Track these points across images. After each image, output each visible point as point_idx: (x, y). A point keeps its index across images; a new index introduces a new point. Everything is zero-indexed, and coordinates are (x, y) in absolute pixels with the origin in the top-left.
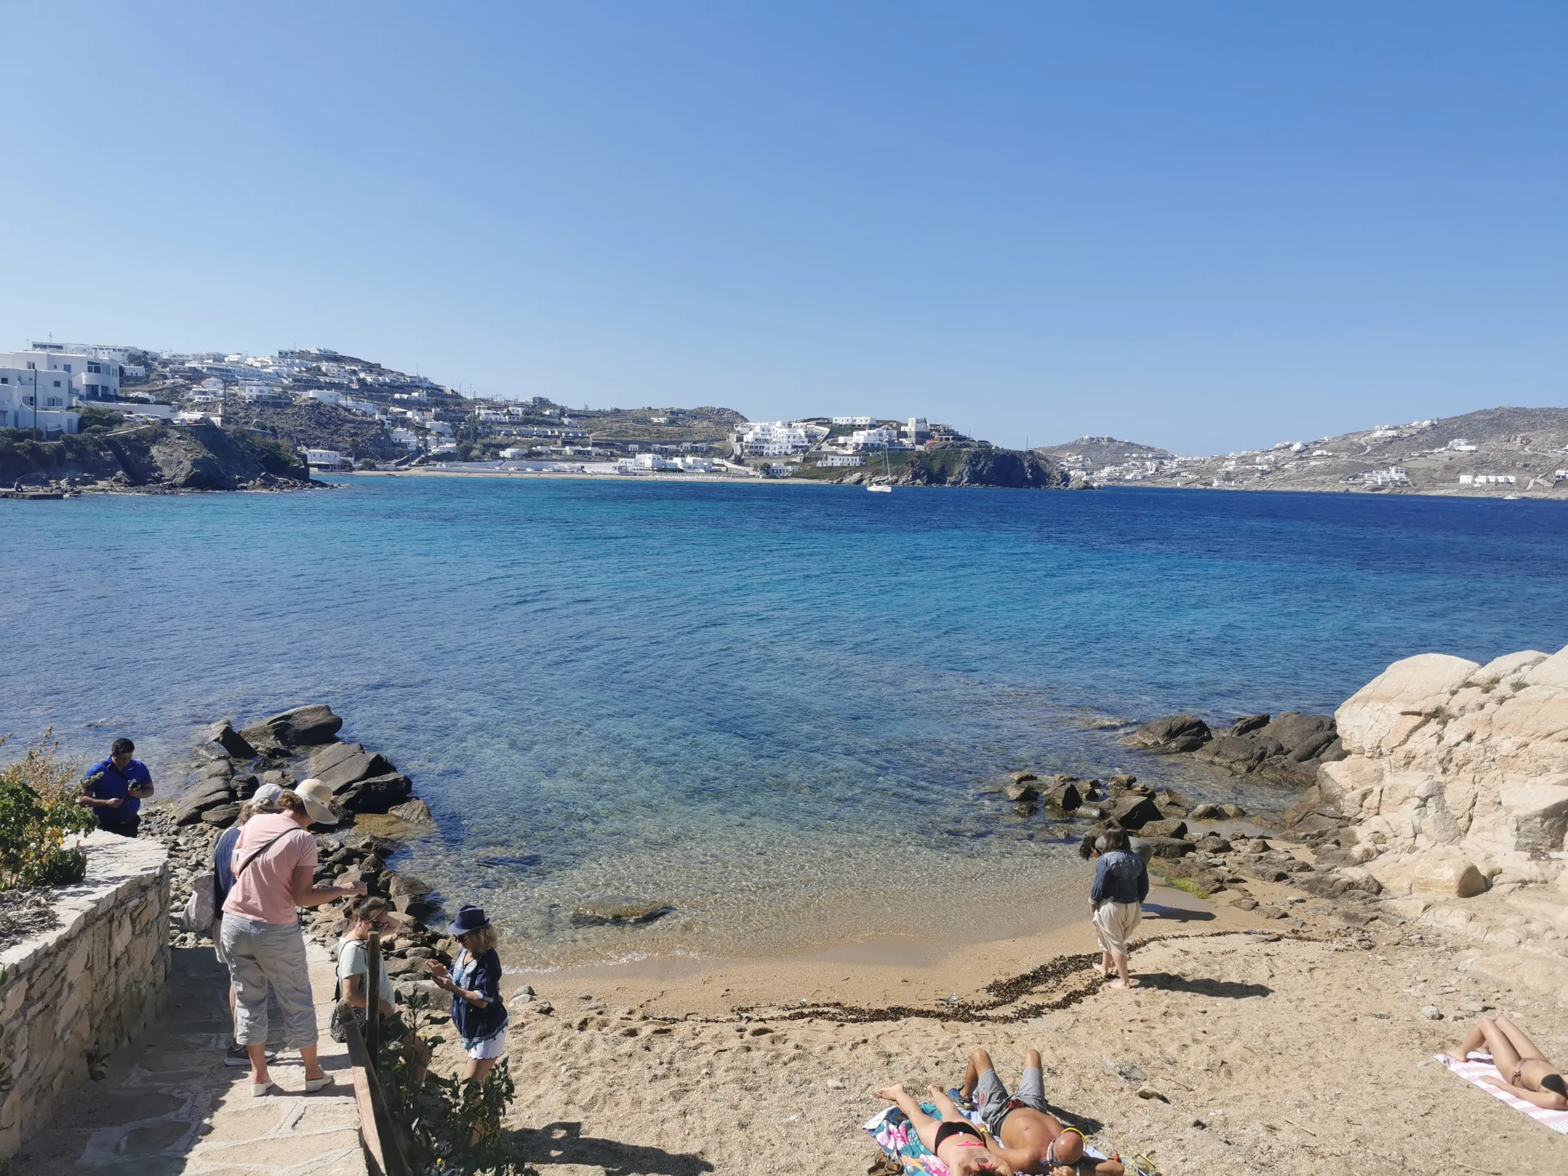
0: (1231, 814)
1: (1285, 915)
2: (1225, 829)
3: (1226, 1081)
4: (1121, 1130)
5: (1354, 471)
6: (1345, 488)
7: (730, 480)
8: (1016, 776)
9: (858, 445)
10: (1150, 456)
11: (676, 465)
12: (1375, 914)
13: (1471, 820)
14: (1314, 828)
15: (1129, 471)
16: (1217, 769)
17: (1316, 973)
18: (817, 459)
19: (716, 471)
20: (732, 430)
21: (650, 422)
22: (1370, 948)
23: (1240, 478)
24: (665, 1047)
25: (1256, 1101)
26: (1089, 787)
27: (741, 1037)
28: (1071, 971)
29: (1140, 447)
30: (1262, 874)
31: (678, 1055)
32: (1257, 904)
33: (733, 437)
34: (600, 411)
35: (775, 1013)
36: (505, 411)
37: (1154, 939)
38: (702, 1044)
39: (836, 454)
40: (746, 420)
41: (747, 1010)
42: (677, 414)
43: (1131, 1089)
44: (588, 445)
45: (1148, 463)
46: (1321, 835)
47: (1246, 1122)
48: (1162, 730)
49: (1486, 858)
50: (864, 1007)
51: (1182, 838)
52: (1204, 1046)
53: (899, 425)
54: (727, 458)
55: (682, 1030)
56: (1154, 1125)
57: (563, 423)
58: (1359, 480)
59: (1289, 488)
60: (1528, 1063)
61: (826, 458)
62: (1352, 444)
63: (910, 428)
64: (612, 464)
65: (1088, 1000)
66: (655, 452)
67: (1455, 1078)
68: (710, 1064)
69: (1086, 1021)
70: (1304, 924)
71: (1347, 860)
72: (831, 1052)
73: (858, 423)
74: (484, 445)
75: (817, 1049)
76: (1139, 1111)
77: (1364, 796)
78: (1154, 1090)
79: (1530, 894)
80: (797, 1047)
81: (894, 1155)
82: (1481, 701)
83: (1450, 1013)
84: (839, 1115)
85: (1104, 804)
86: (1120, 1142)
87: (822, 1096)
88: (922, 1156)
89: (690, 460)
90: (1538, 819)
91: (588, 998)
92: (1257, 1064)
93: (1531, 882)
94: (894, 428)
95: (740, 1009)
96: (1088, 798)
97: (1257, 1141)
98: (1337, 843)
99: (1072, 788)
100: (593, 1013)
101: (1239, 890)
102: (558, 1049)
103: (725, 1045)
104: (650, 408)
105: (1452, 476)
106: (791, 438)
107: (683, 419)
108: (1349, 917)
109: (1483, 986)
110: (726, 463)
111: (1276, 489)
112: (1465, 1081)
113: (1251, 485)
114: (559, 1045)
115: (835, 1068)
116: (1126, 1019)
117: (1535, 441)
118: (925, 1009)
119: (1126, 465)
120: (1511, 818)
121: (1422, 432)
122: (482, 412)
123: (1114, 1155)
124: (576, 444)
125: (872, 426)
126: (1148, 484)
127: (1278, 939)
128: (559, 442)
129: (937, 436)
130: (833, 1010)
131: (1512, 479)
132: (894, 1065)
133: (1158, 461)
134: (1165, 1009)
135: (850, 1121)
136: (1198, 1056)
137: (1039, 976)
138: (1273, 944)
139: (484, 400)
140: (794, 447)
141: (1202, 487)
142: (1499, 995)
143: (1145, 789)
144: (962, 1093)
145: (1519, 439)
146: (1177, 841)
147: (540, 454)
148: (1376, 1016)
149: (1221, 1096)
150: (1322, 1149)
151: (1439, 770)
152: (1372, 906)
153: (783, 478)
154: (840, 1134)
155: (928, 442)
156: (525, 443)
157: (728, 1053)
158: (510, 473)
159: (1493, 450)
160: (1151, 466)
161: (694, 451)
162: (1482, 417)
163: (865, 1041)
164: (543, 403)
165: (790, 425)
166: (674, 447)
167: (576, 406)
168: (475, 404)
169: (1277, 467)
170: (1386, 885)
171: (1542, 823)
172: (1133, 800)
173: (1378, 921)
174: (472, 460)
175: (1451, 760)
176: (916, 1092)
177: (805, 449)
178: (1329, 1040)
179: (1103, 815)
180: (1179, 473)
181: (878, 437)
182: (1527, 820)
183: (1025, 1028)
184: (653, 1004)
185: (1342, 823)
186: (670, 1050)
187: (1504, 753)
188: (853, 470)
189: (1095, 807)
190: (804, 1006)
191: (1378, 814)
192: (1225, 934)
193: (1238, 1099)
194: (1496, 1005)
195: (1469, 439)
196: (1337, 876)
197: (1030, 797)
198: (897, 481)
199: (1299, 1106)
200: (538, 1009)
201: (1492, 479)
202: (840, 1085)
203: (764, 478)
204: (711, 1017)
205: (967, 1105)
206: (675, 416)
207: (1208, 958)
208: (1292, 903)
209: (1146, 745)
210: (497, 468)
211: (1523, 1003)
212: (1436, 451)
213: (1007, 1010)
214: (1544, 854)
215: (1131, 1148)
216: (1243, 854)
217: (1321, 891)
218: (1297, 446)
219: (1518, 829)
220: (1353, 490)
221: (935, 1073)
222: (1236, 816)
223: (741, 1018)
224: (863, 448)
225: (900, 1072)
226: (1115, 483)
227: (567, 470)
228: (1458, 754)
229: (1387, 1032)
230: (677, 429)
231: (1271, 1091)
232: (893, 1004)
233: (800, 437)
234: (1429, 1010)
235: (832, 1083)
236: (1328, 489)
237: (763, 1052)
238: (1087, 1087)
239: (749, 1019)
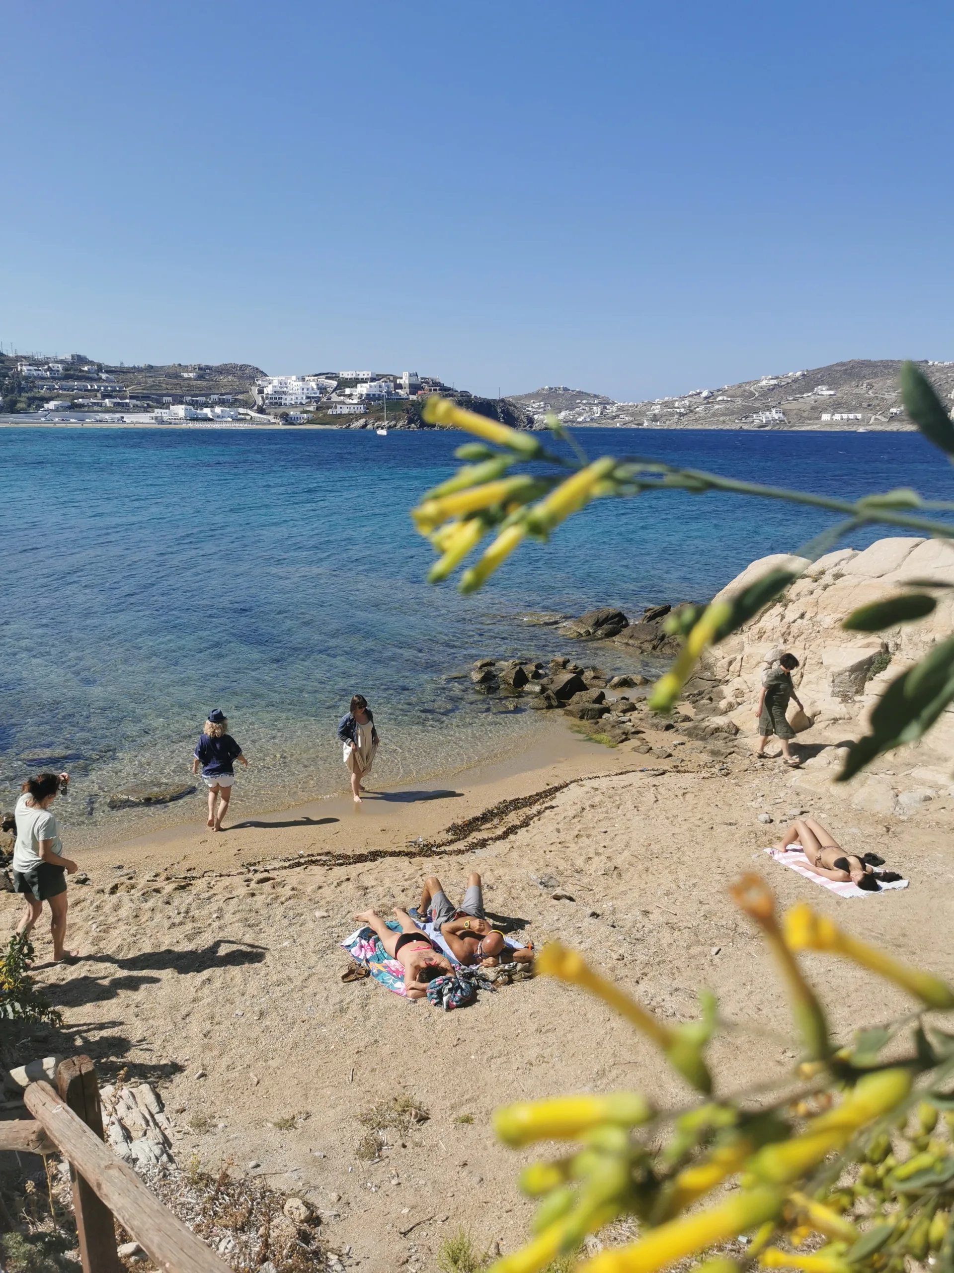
0: (638, 682)
1: (670, 755)
2: (632, 694)
3: (617, 881)
4: (537, 924)
5: (746, 412)
6: (740, 425)
7: (254, 427)
8: (478, 664)
9: (362, 395)
10: (596, 402)
11: (206, 414)
12: (732, 750)
13: (802, 676)
14: (696, 689)
15: (580, 414)
16: (630, 649)
17: (687, 796)
18: (328, 408)
19: (242, 419)
20: (254, 384)
21: (181, 377)
22: (728, 774)
23: (664, 419)
24: (184, 900)
25: (636, 894)
26: (534, 668)
27: (248, 886)
28: (511, 811)
29: (589, 395)
30: (656, 726)
31: (194, 905)
32: (651, 749)
33: (255, 390)
34: (134, 367)
35: (277, 864)
36: (46, 367)
37: (574, 781)
38: (215, 894)
39: (344, 403)
40: (266, 375)
41: (254, 864)
42: (205, 370)
43: (548, 894)
44: (125, 398)
45: (595, 408)
46: (700, 693)
47: (629, 908)
48: (591, 621)
49: (811, 704)
50: (349, 853)
51: (601, 703)
52: (603, 858)
53: (396, 378)
54: (251, 408)
55: (200, 885)
56: (562, 919)
57: (101, 378)
58: (750, 420)
59: (699, 427)
60: (828, 850)
61: (336, 407)
62: (745, 391)
63: (405, 381)
64: (149, 414)
65: (522, 832)
66: (187, 404)
67: (777, 864)
68: (220, 910)
69: (519, 847)
70: (682, 761)
71: (716, 711)
72: (320, 891)
73: (361, 376)
74: (28, 398)
75: (309, 889)
76: (552, 909)
77: (730, 663)
78: (564, 893)
79: (839, 728)
80: (293, 889)
81: (364, 963)
82: (811, 588)
83: (777, 818)
84: (323, 937)
85: (545, 681)
86: (535, 934)
87: (311, 925)
88: (385, 961)
89: (218, 410)
90: (847, 673)
91: (120, 867)
92: (640, 867)
93: (840, 719)
94: (391, 381)
95: (250, 864)
96: (533, 677)
97: (635, 922)
98: (711, 699)
99: (521, 670)
100: (124, 879)
101: (639, 739)
102: (90, 911)
103: (235, 893)
104: (180, 365)
105: (816, 415)
106: (305, 390)
107: (210, 374)
108: (714, 753)
109: (802, 797)
110: (250, 412)
111: (690, 427)
112: (784, 865)
113: (672, 424)
114: (91, 908)
115: (323, 902)
116: (549, 843)
117: (876, 386)
118: (397, 850)
119: (577, 409)
120: (829, 674)
121: (795, 381)
122: (24, 368)
123: (530, 945)
124: (115, 397)
125: (373, 380)
126: (595, 425)
127: (663, 774)
128: (99, 395)
129: (426, 387)
130: (324, 858)
131: (859, 416)
132: (370, 895)
133: (602, 406)
134: (576, 833)
135: (330, 941)
136: (599, 864)
137: (486, 817)
138: (660, 777)
139: (25, 358)
140: (308, 398)
141: (636, 427)
142: (812, 802)
143: (576, 667)
144: (419, 911)
145: (865, 385)
146: (597, 706)
147: (81, 406)
148: (727, 824)
149: (612, 893)
150: (680, 924)
151: (782, 641)
152: (731, 744)
153: (300, 424)
154: (322, 953)
155: (420, 392)
156: (67, 396)
157: (236, 900)
158: (55, 424)
159: (846, 394)
160: (597, 410)
161: (222, 403)
162: (839, 368)
163: (348, 879)
164: (81, 360)
165: (303, 379)
166: (204, 399)
167: (113, 363)
168: (18, 361)
169: (690, 410)
170: (741, 728)
171: (850, 676)
172: (565, 677)
173: (734, 755)
174: (18, 412)
175: (789, 633)
176: (385, 913)
177: (318, 400)
178: (692, 844)
179: (544, 690)
180: (618, 416)
181: (378, 389)
182: (840, 674)
183: (473, 857)
184: (176, 867)
185: (715, 684)
186: (187, 901)
187: (826, 626)
188: (358, 417)
189: (537, 684)
190: (301, 857)
191: (739, 676)
192: (626, 773)
193: (624, 893)
194: (810, 809)
195: (829, 385)
196: (708, 724)
197: (489, 679)
198: (395, 425)
199: (667, 895)
200: (75, 880)
201: (845, 416)
202: (325, 914)
203: (283, 424)
204: (224, 873)
205: (423, 919)
206: (203, 372)
207: (612, 792)
208: (675, 746)
209: (580, 634)
210: (43, 419)
211: (828, 806)
212: (805, 395)
213: (461, 845)
214: (850, 698)
215: (543, 937)
216: (644, 712)
217: (696, 736)
218: (705, 394)
219: (833, 681)
220: (745, 427)
221: (401, 898)
222: (641, 684)
223: (249, 871)
224: (366, 398)
225: (374, 900)
226: (570, 424)
227: (109, 421)
228: (794, 629)
229: (733, 835)
230: (205, 383)
231: (649, 885)
232: (373, 849)
233: (313, 389)
234: (764, 817)
235: (318, 914)
236: (728, 427)
237: (264, 896)
238: (515, 895)
239: (256, 871)
